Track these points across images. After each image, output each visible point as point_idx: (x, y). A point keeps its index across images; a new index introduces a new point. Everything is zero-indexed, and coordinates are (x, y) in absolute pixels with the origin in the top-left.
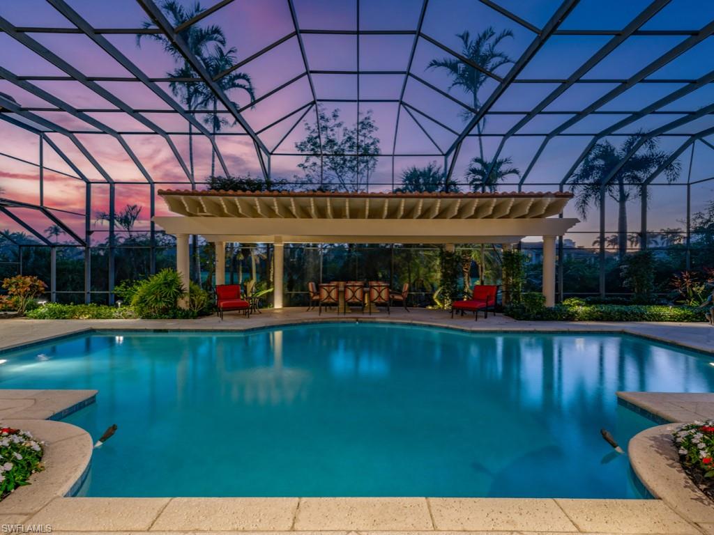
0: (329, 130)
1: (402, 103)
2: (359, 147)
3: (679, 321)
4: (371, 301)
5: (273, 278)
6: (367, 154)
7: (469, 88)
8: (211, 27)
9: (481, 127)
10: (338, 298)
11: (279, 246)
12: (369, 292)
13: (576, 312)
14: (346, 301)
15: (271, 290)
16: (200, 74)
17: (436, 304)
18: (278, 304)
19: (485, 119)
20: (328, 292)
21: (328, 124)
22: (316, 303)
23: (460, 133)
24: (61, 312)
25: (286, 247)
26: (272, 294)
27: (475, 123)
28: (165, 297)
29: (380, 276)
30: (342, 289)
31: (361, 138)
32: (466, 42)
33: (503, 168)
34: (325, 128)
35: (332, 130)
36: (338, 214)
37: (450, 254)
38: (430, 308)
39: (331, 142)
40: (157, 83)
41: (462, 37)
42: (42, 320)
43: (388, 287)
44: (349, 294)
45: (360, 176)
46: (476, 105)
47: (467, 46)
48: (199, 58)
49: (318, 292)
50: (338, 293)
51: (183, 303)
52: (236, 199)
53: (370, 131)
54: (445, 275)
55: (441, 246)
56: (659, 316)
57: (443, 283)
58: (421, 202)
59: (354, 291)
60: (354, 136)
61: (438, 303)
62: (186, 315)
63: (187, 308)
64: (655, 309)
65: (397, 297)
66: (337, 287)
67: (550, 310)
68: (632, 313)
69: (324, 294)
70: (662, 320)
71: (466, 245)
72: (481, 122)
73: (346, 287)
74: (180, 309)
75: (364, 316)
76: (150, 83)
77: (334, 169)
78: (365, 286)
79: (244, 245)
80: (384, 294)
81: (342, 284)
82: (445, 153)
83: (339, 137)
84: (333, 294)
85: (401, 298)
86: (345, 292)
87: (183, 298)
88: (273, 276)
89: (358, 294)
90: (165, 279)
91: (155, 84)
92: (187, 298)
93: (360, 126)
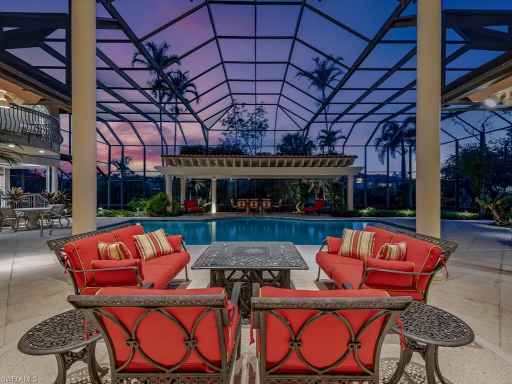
0: (239, 114)
1: (278, 105)
2: (256, 124)
3: (412, 217)
4: (262, 208)
5: (211, 197)
6: (261, 128)
7: (320, 88)
8: (172, 56)
9: (327, 110)
10: (246, 206)
11: (214, 180)
12: (262, 204)
13: (362, 213)
14: (250, 208)
15: (210, 203)
16: (169, 85)
17: (297, 210)
18: (214, 210)
19: (328, 107)
20: (241, 204)
21: (239, 111)
22: (234, 210)
23: (315, 113)
24: (110, 213)
25: (218, 181)
26: (211, 205)
27: (323, 108)
28: (162, 206)
29: (268, 196)
30: (248, 202)
31: (258, 118)
32: (317, 62)
33: (337, 135)
34: (237, 113)
35: (241, 114)
36: (246, 165)
37: (304, 184)
38: (294, 212)
39: (241, 120)
40: (145, 90)
41: (315, 60)
42: (101, 218)
43: (271, 201)
44: (252, 204)
45: (257, 139)
46: (324, 98)
47: (318, 64)
48: (169, 77)
49: (236, 204)
50: (246, 204)
51: (169, 209)
52: (198, 159)
53: (263, 114)
54: (302, 195)
55: (300, 180)
56: (403, 214)
57: (301, 199)
58: (286, 160)
59: (254, 204)
60: (254, 116)
61: (299, 210)
62: (172, 215)
63: (171, 212)
64: (402, 212)
65: (276, 206)
66: (246, 201)
67: (350, 212)
68: (390, 213)
69: (239, 204)
70: (404, 217)
71: (316, 179)
72: (327, 107)
73: (250, 201)
74: (168, 212)
75: (259, 215)
76: (142, 90)
77: (243, 136)
78: (260, 201)
79: (193, 179)
80: (269, 204)
81: (247, 200)
82: (303, 129)
83: (246, 118)
84: (244, 204)
85: (277, 207)
86: (249, 204)
87: (169, 207)
88: (211, 196)
89: (256, 205)
90: (161, 197)
91: (145, 92)
92: (171, 207)
93: (257, 111)
